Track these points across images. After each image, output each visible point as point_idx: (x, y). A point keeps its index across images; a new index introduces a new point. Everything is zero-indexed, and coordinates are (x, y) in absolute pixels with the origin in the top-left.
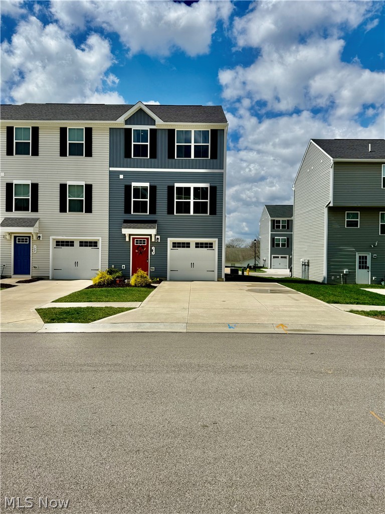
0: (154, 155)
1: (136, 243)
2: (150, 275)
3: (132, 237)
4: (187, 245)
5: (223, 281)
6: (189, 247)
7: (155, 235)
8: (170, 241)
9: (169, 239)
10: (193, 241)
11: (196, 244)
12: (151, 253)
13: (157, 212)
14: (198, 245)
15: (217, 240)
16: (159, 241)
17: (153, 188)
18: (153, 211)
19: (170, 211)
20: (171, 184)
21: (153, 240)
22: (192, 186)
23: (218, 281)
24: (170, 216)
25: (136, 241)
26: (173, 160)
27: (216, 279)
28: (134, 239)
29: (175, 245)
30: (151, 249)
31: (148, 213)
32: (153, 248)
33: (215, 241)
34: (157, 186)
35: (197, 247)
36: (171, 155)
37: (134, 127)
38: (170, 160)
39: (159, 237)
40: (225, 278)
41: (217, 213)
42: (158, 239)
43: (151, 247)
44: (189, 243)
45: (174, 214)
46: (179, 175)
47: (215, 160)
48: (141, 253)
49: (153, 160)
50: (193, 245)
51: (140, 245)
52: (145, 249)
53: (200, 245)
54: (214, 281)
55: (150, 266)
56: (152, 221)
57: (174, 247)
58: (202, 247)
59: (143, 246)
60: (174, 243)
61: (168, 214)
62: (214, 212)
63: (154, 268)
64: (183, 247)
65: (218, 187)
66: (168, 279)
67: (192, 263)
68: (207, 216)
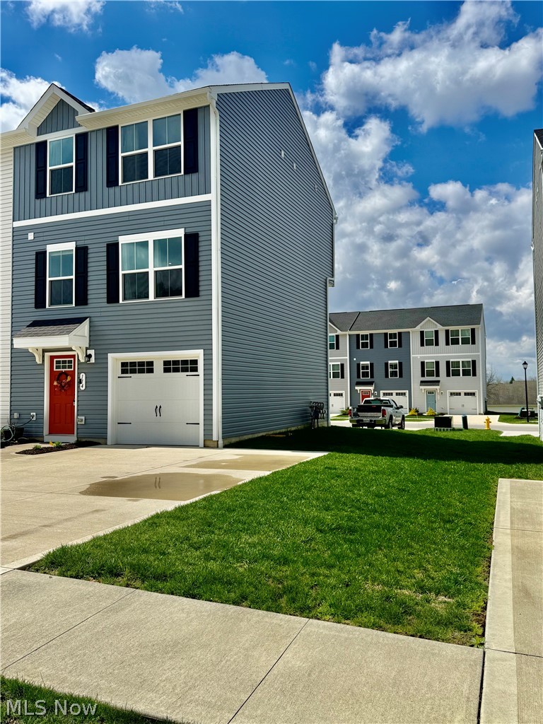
0: (82, 186)
1: (57, 367)
2: (77, 433)
3: (47, 355)
4: (147, 367)
5: (217, 447)
6: (151, 371)
7: (87, 349)
8: (114, 360)
9: (110, 355)
10: (158, 357)
11: (166, 363)
12: (78, 387)
13: (89, 301)
15: (201, 352)
16: (93, 360)
17: (82, 252)
18: (82, 300)
19: (112, 297)
20: (111, 240)
21: (82, 360)
22: (151, 237)
23: (205, 446)
24: (113, 307)
25: (58, 362)
26: (117, 189)
27: (202, 444)
28: (52, 358)
29: (128, 368)
30: (78, 377)
31: (74, 305)
32: (83, 376)
33: (198, 354)
34: (90, 246)
35: (166, 370)
36: (112, 181)
37: (51, 138)
38: (112, 190)
39: (92, 352)
41: (201, 293)
42: (90, 356)
43: (79, 374)
44: (151, 364)
45: (118, 302)
46: (127, 219)
47: (194, 176)
48: (62, 387)
49: (82, 194)
50: (158, 367)
51: (64, 370)
52: (69, 379)
53: (170, 367)
54: (197, 446)
55: (78, 415)
56: (79, 321)
57: (124, 371)
58: (176, 370)
59: (66, 374)
60: (124, 364)
61: (108, 302)
62: (193, 291)
63: (83, 418)
64: (141, 371)
65: (200, 234)
66: (109, 442)
67: (157, 407)
68: (182, 301)
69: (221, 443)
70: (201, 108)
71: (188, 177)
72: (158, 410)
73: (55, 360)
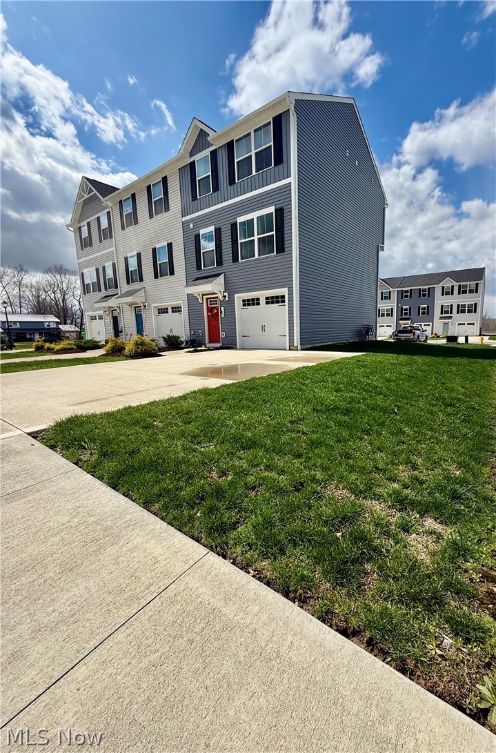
0: (216, 188)
1: (210, 304)
2: (222, 341)
3: (204, 297)
4: (255, 302)
5: (297, 350)
6: (258, 304)
7: (224, 292)
8: (239, 298)
9: (236, 296)
10: (262, 294)
11: (267, 298)
12: (221, 315)
13: (223, 263)
15: (286, 290)
16: (227, 299)
17: (218, 231)
18: (220, 263)
20: (233, 221)
21: (222, 299)
22: (254, 215)
23: (290, 350)
24: (236, 265)
25: (210, 301)
26: (235, 186)
27: (288, 349)
28: (206, 299)
29: (247, 303)
30: (220, 310)
31: (216, 266)
32: (222, 309)
33: (284, 291)
34: (222, 227)
35: (267, 303)
36: (232, 182)
37: (196, 158)
38: (232, 187)
39: (226, 294)
40: (301, 344)
41: (286, 250)
42: (225, 297)
43: (220, 308)
44: (258, 299)
45: (239, 261)
46: (241, 205)
47: (280, 166)
48: (213, 316)
49: (216, 193)
50: (263, 301)
51: (213, 306)
52: (215, 311)
53: (270, 301)
54: (286, 350)
55: (222, 332)
56: (218, 275)
57: (244, 305)
58: (273, 303)
59: (214, 308)
60: (244, 301)
61: (233, 262)
62: (281, 249)
63: (224, 333)
64: (253, 304)
65: (285, 208)
66: (238, 348)
68: (274, 256)
69: (299, 347)
70: (284, 112)
71: (277, 168)
72: (263, 327)
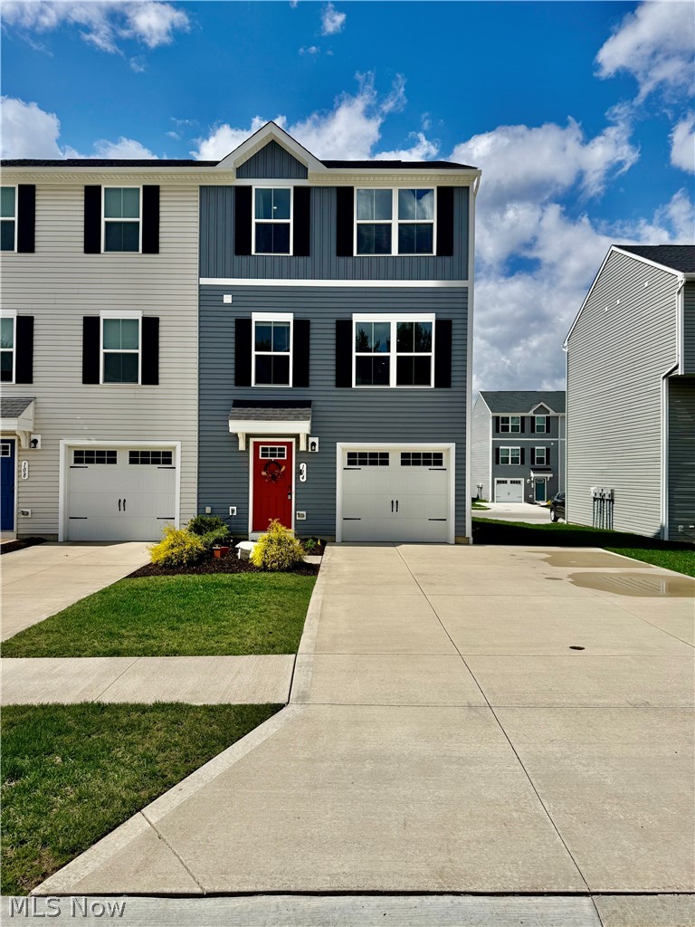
0: (303, 250)
1: (263, 455)
2: (296, 530)
3: (252, 440)
4: (382, 459)
5: (468, 544)
6: (386, 463)
7: (308, 436)
8: (343, 449)
9: (339, 445)
10: (395, 449)
11: (404, 455)
12: (297, 478)
13: (311, 383)
14: (408, 459)
15: (452, 446)
16: (317, 450)
17: (302, 327)
18: (302, 381)
20: (343, 316)
21: (303, 448)
22: (393, 319)
23: (457, 543)
24: (343, 391)
25: (263, 449)
26: (349, 259)
27: (453, 540)
28: (256, 445)
29: (354, 459)
30: (297, 468)
31: (291, 386)
32: (303, 467)
33: (448, 448)
34: (312, 321)
35: (405, 463)
36: (344, 250)
37: (257, 184)
38: (342, 260)
39: (316, 440)
40: (474, 534)
41: (453, 384)
42: (314, 444)
43: (298, 464)
44: (386, 455)
45: (351, 386)
46: (363, 295)
47: (447, 259)
48: (274, 477)
49: (303, 259)
50: (394, 459)
51: (273, 459)
52: (283, 468)
53: (411, 459)
54: (445, 543)
55: (296, 510)
56: (299, 403)
57: (350, 463)
58: (416, 463)
59: (278, 464)
60: (351, 455)
61: (337, 386)
62: (444, 381)
63: (304, 513)
64: (372, 463)
65: (454, 322)
66: (338, 538)
67: (393, 502)
68: (430, 391)
69: (471, 539)
70: (459, 186)
71: (442, 259)
72: (395, 505)
73: (261, 447)
